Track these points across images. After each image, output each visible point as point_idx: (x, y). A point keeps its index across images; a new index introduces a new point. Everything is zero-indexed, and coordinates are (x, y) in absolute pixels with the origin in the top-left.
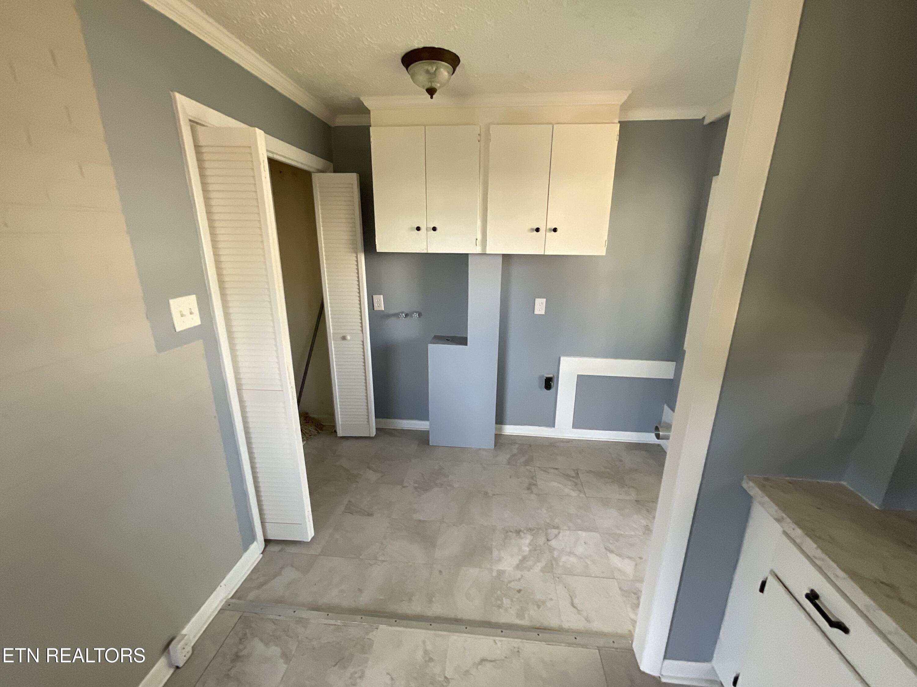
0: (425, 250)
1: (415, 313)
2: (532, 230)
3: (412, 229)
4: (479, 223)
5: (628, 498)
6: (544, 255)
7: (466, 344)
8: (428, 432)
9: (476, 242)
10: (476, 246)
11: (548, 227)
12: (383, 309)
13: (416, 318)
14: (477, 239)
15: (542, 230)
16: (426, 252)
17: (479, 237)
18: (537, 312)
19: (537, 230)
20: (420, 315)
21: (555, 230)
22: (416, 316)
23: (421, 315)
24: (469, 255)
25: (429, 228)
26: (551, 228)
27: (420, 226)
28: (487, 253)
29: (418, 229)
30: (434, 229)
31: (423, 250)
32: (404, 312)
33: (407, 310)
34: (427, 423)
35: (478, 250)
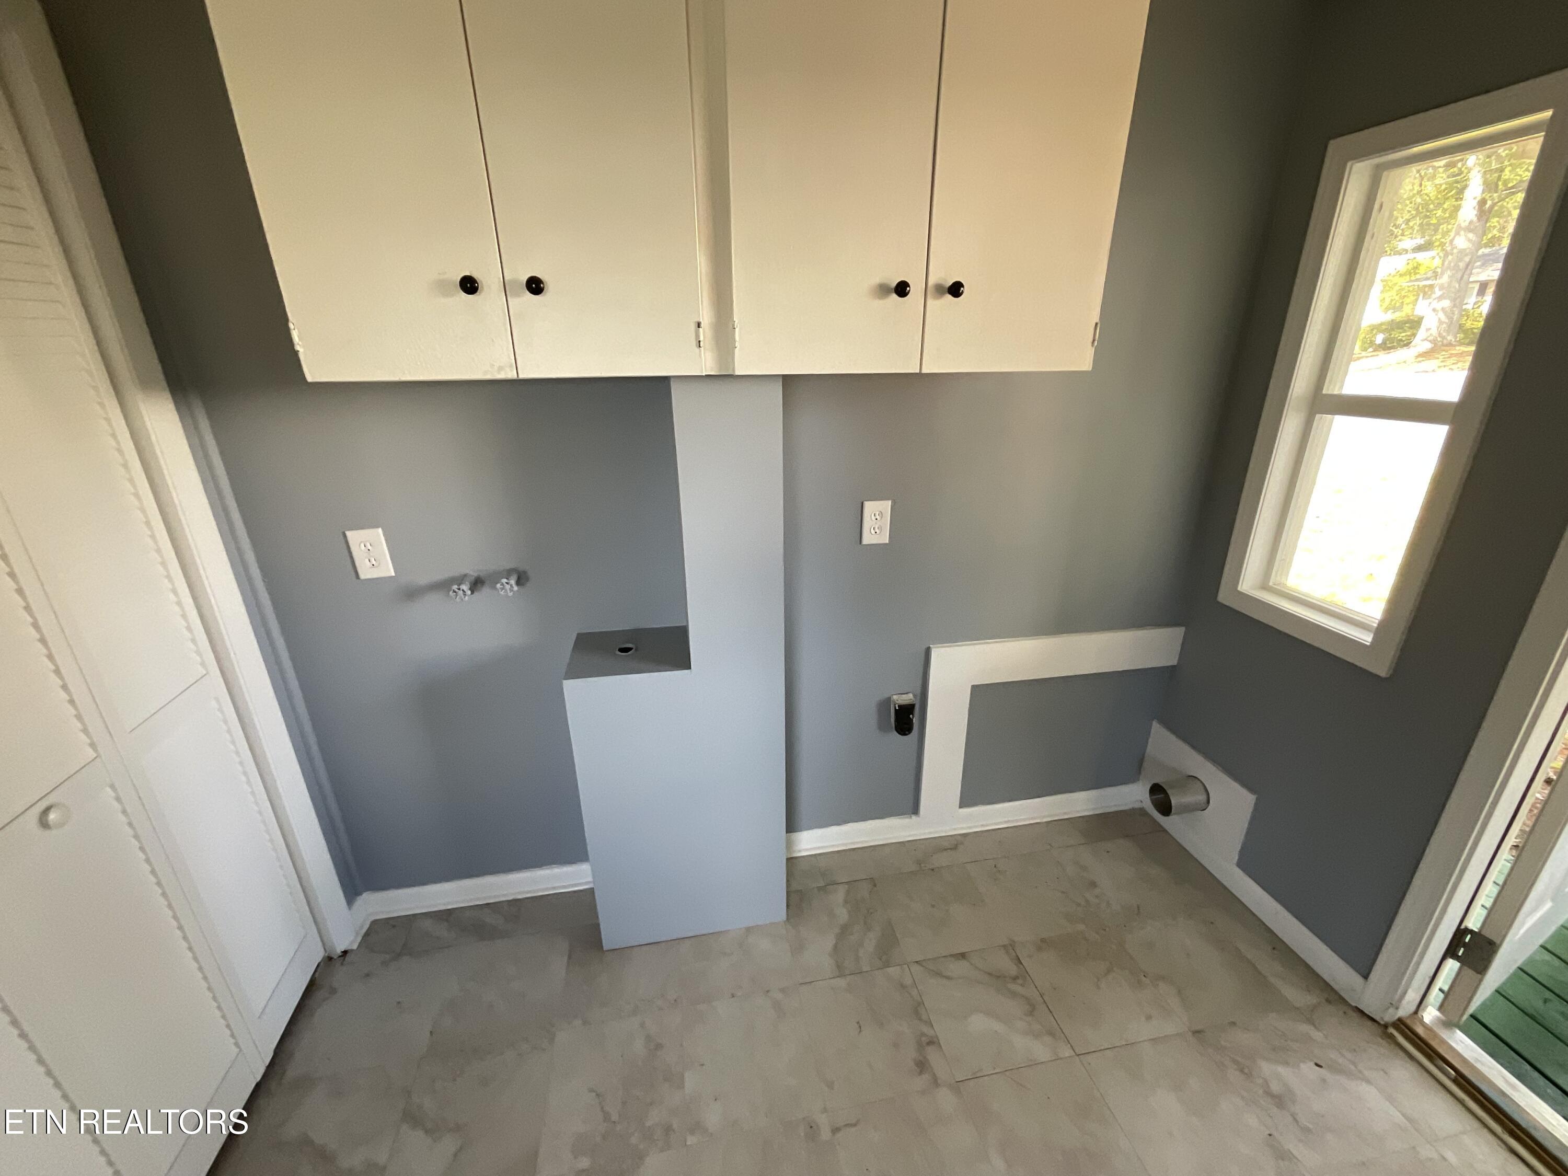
0: (508, 369)
1: (504, 581)
2: (883, 290)
3: (441, 287)
4: (702, 264)
5: (1169, 1028)
6: (920, 376)
7: (683, 662)
8: (590, 893)
9: (697, 336)
10: (697, 350)
11: (932, 281)
12: (393, 574)
13: (511, 594)
14: (699, 325)
15: (916, 289)
16: (511, 375)
17: (706, 316)
18: (868, 539)
19: (902, 289)
20: (522, 579)
21: (956, 290)
22: (508, 587)
23: (527, 579)
24: (672, 380)
25: (514, 282)
26: (943, 283)
27: (475, 275)
28: (737, 373)
29: (469, 285)
30: (535, 286)
31: (500, 369)
32: (465, 575)
33: (472, 571)
34: (585, 867)
35: (706, 364)
